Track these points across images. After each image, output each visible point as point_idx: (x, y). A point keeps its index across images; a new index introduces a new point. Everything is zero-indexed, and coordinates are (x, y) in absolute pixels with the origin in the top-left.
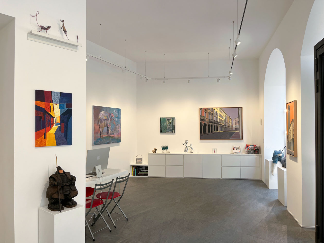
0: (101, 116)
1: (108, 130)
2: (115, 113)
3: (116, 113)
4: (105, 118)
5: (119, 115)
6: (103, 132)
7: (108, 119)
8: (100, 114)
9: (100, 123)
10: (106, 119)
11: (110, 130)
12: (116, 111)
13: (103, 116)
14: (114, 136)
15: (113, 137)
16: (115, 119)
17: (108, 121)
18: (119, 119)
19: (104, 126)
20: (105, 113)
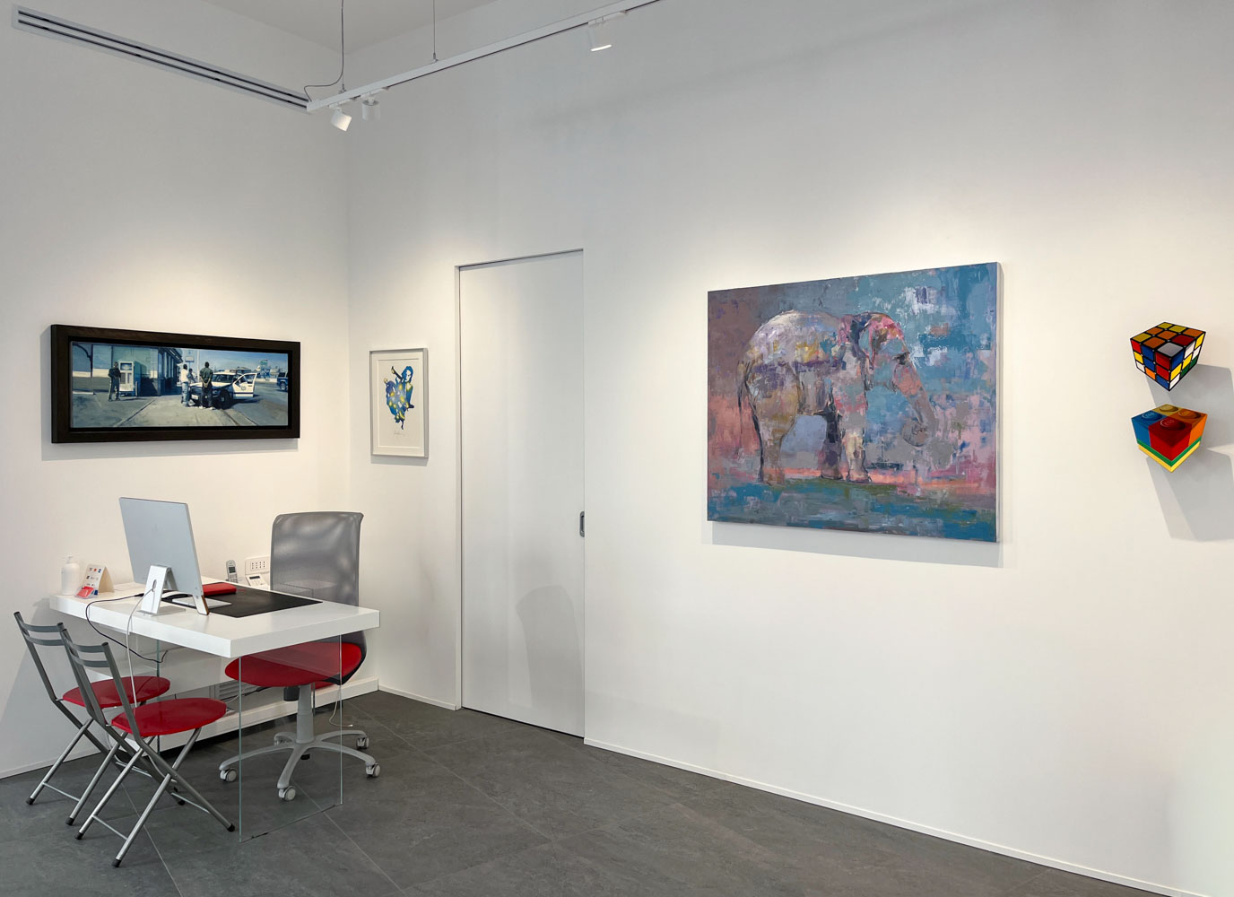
0: (763, 349)
1: (834, 436)
2: (917, 307)
3: (929, 307)
4: (806, 358)
5: (964, 313)
6: (786, 446)
7: (839, 363)
8: (760, 334)
9: (755, 392)
10: (809, 364)
11: (852, 439)
12: (932, 294)
13: (782, 345)
14: (900, 479)
15: (893, 486)
16: (917, 352)
17: (829, 379)
18: (974, 348)
19: (791, 409)
20: (802, 322)
